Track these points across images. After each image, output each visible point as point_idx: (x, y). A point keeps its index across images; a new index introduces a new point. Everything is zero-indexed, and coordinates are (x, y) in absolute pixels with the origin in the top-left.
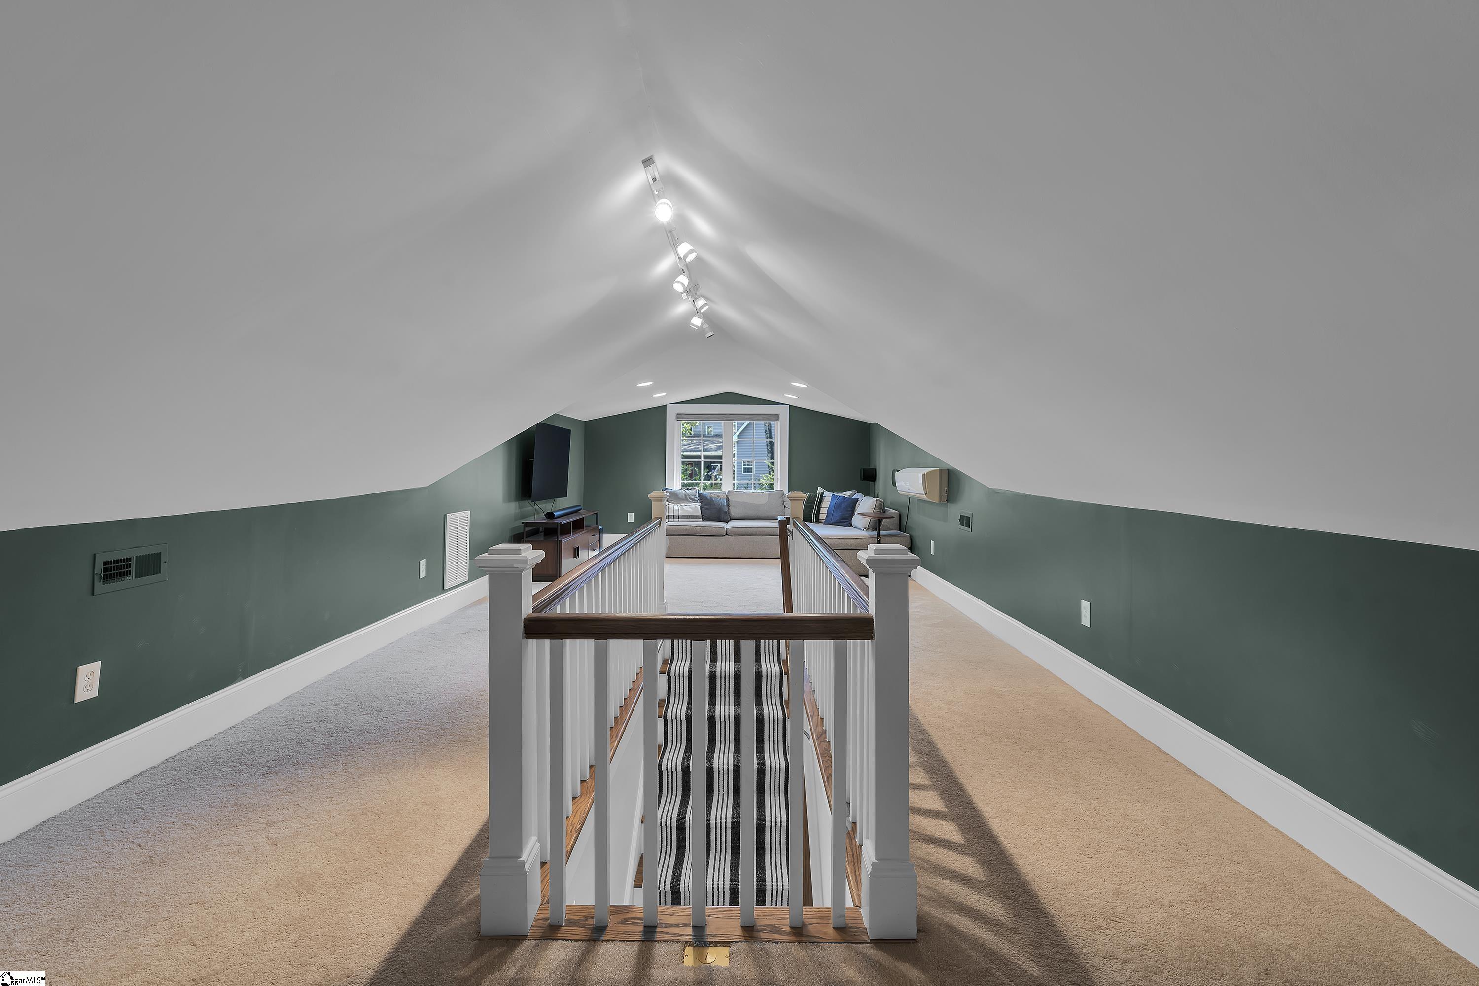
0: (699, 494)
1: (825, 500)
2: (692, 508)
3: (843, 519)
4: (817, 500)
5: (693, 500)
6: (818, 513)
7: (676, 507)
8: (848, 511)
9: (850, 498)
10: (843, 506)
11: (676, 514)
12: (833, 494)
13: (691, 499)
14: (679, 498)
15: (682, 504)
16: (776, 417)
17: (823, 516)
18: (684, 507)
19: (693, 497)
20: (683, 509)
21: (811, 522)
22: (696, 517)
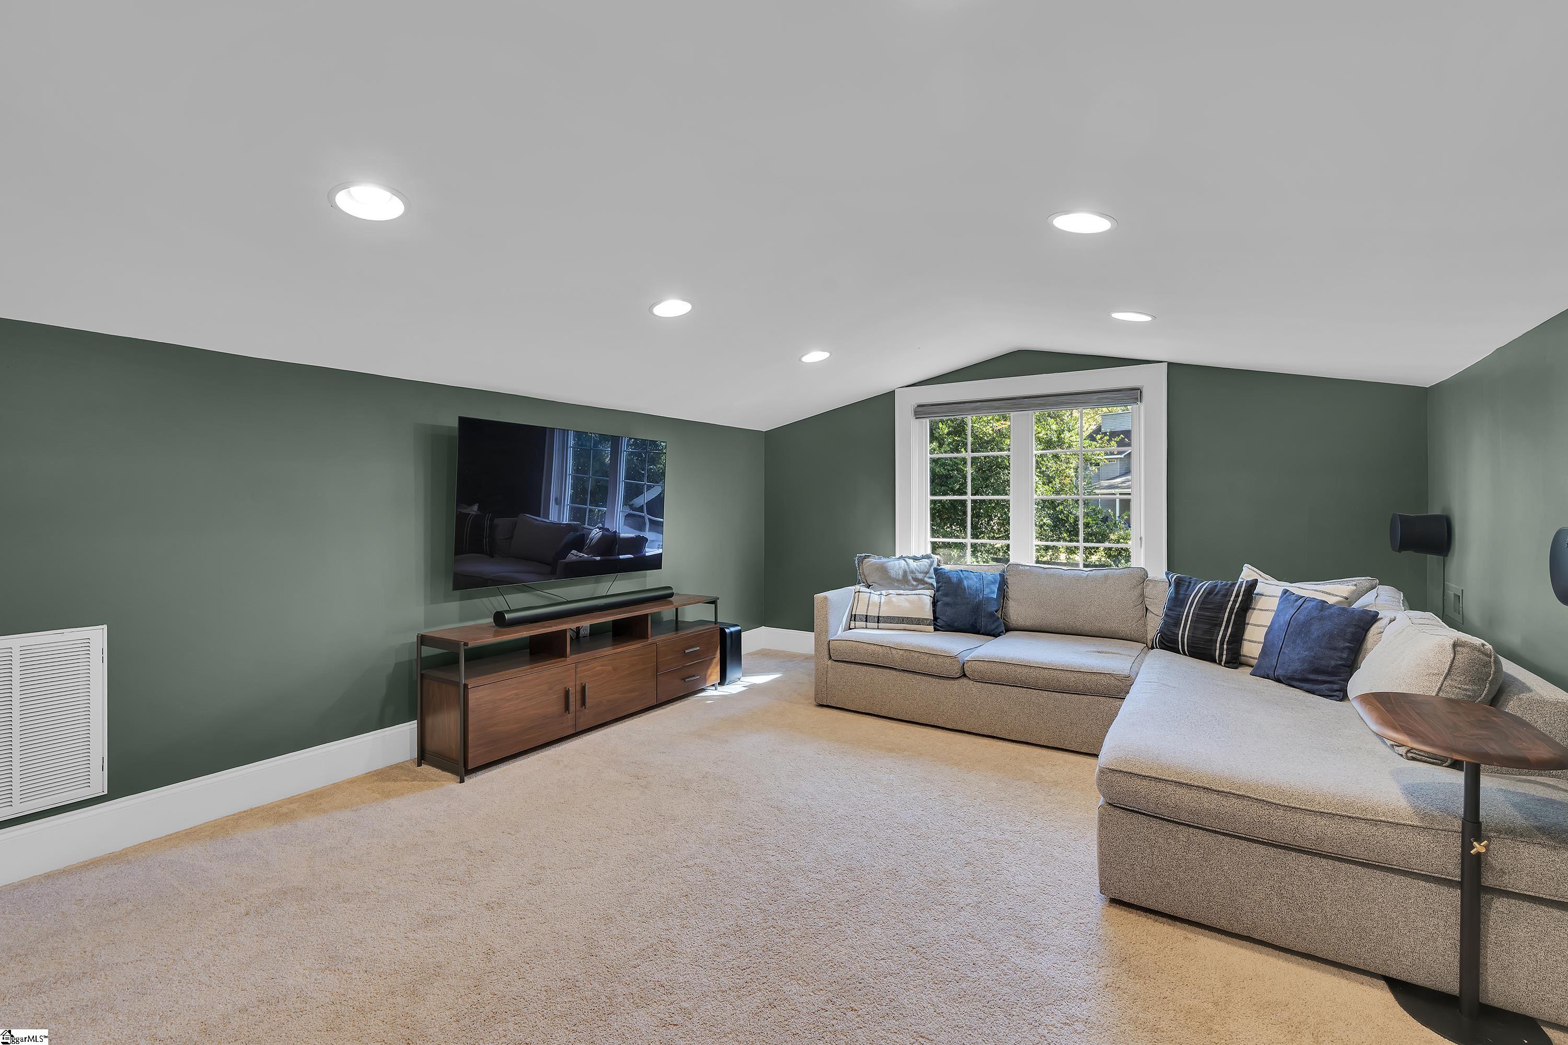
0: (936, 570)
1: (1260, 603)
2: (909, 602)
3: (1317, 671)
4: (1233, 603)
5: (921, 582)
6: (1237, 638)
7: (875, 597)
8: (1334, 649)
9: (1343, 609)
10: (1316, 630)
11: (873, 612)
12: (1286, 591)
13: (915, 579)
14: (890, 577)
15: (891, 591)
16: (1133, 395)
17: (1252, 647)
18: (895, 599)
19: (920, 576)
20: (889, 602)
21: (1213, 660)
22: (919, 621)
